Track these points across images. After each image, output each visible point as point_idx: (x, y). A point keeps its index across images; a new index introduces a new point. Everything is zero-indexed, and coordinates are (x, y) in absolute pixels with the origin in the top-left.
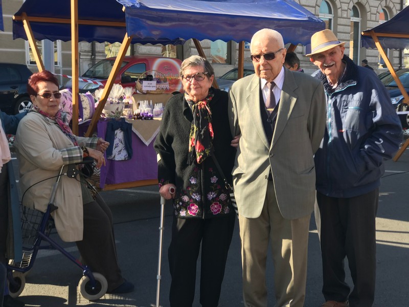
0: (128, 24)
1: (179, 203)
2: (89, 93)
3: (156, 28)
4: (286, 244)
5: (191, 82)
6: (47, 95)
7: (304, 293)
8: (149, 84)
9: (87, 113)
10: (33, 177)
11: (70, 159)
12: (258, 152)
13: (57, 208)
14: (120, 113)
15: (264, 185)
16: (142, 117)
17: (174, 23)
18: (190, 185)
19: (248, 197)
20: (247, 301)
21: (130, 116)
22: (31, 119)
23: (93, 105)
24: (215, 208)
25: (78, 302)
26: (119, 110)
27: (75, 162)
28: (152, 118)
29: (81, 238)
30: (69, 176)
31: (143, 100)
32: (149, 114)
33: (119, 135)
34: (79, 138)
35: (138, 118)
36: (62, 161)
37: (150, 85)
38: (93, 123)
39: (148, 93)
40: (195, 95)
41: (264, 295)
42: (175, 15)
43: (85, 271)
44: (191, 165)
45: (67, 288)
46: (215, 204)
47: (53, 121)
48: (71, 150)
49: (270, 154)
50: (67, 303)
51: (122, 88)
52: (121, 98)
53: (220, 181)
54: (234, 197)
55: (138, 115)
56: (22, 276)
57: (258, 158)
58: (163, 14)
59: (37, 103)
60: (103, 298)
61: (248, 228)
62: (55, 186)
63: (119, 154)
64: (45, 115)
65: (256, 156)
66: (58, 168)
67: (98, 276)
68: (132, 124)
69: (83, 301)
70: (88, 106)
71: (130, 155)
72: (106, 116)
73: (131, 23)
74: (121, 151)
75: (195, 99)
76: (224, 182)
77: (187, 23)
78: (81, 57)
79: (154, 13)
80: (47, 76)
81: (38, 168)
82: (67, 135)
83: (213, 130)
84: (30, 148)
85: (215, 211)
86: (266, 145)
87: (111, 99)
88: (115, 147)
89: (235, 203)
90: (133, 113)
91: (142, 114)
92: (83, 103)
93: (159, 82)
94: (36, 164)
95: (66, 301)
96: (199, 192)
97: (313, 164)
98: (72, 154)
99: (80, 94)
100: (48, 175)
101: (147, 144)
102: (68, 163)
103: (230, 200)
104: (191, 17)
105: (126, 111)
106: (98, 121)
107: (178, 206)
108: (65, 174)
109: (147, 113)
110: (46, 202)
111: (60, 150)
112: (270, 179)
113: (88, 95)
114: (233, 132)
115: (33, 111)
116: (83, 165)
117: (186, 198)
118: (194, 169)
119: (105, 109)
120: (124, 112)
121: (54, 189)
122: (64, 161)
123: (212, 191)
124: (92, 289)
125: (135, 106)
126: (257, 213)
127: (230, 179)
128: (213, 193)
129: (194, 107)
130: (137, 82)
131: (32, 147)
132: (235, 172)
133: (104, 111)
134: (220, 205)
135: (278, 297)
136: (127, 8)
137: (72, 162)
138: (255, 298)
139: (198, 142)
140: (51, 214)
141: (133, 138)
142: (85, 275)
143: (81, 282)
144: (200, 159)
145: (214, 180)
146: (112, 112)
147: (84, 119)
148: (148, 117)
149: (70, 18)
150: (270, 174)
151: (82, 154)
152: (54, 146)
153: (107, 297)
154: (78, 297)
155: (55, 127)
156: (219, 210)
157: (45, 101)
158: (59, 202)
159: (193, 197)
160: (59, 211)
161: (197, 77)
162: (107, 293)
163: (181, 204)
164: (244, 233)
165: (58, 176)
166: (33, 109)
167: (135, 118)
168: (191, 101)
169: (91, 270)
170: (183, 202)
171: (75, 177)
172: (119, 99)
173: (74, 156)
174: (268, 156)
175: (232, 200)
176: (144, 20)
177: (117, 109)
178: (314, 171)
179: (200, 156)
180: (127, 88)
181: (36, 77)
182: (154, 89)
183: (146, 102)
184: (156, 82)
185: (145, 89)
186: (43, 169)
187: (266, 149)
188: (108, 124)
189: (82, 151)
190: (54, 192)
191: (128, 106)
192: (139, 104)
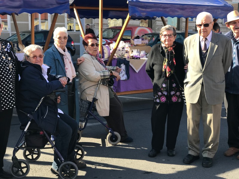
0: (130, 10)
1: (156, 96)
2: (107, 45)
3: (144, 12)
4: (210, 116)
5: (166, 38)
6: (92, 45)
7: (218, 142)
8: (137, 41)
9: (106, 56)
10: (86, 85)
11: (104, 76)
12: (197, 71)
13: (97, 100)
14: (123, 55)
15: (200, 87)
16: (134, 58)
17: (152, 9)
18: (162, 87)
19: (191, 93)
20: (190, 145)
21: (128, 57)
22: (85, 57)
23: (109, 52)
24: (174, 99)
25: (106, 145)
26: (123, 54)
27: (106, 77)
28: (139, 58)
29: (108, 115)
30: (103, 84)
31: (135, 49)
32: (138, 56)
33: (123, 66)
34: (107, 67)
35: (132, 58)
36: (100, 77)
37: (139, 41)
38: (110, 60)
39: (137, 45)
40: (167, 44)
41: (198, 142)
42: (153, 4)
43: (110, 131)
44: (163, 78)
45: (100, 140)
46: (174, 97)
47: (95, 58)
48: (104, 72)
49: (203, 73)
50: (101, 146)
51: (124, 43)
52: (123, 48)
53: (177, 86)
54: (184, 94)
55: (132, 57)
56: (80, 133)
57: (197, 75)
58: (147, 4)
59: (88, 49)
60: (118, 144)
61: (191, 108)
62: (96, 89)
63: (123, 76)
64: (91, 55)
65: (196, 73)
66: (98, 81)
67: (116, 133)
68: (129, 61)
69: (108, 144)
70: (107, 52)
71: (128, 77)
72: (116, 57)
73: (131, 9)
74: (124, 75)
75: (167, 46)
76: (179, 86)
77: (159, 9)
78: (103, 27)
79: (143, 4)
80: (92, 36)
81: (88, 80)
82: (102, 65)
83: (175, 61)
84: (85, 71)
85: (174, 100)
86: (201, 68)
87: (119, 48)
88: (121, 73)
89: (184, 97)
90: (130, 55)
91: (135, 56)
92: (104, 50)
93: (143, 40)
94: (88, 79)
95: (101, 145)
96: (167, 91)
97: (224, 79)
98: (105, 74)
99: (103, 46)
100: (93, 84)
101: (137, 71)
102: (103, 78)
103: (182, 95)
104: (161, 5)
105: (126, 55)
106: (112, 60)
107: (156, 97)
108: (101, 83)
109: (137, 56)
110: (92, 97)
111: (99, 72)
112: (202, 85)
113: (107, 46)
114: (185, 62)
115: (86, 53)
116: (109, 79)
117: (160, 94)
118: (165, 80)
119: (116, 54)
120: (125, 55)
121: (96, 91)
122: (101, 77)
123: (173, 91)
124: (113, 139)
125: (130, 52)
126: (196, 101)
127: (182, 84)
128: (173, 92)
129: (167, 50)
130: (132, 40)
131: (86, 70)
132: (185, 81)
133: (115, 55)
134: (176, 98)
135: (205, 143)
136: (129, 2)
137: (105, 78)
138: (194, 143)
139: (168, 67)
140: (94, 102)
141: (130, 69)
142: (110, 133)
143: (108, 136)
144: (169, 75)
145: (174, 85)
146: (119, 55)
147: (105, 59)
148: (138, 58)
149: (99, 7)
150: (203, 83)
151: (110, 74)
152: (96, 70)
153: (120, 144)
154: (106, 143)
155: (96, 61)
156: (176, 100)
157: (92, 48)
158: (98, 97)
159: (164, 93)
160: (98, 101)
161: (169, 36)
162: (120, 142)
163: (157, 96)
164: (189, 111)
165: (98, 84)
166: (86, 52)
167: (131, 58)
168: (165, 47)
169: (113, 130)
170: (158, 96)
171: (106, 85)
172: (122, 49)
173: (106, 74)
174: (202, 74)
175: (183, 95)
176: (138, 8)
177: (122, 54)
178: (225, 82)
179: (168, 73)
180: (126, 43)
181: (87, 37)
182: (140, 43)
183: (136, 50)
184: (141, 39)
185: (135, 43)
186: (91, 81)
187: (201, 70)
188: (117, 61)
189: (110, 72)
190: (96, 92)
191: (127, 52)
192: (132, 51)
